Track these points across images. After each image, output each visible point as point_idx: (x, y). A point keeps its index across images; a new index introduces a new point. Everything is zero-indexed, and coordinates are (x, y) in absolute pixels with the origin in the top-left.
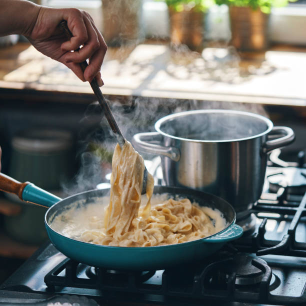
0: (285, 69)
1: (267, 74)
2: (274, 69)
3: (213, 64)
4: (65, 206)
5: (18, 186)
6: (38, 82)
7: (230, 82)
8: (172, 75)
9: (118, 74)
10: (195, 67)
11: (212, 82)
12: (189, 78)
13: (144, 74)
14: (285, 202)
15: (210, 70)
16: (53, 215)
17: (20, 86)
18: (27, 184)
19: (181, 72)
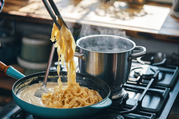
0: (151, 14)
1: (142, 16)
2: (146, 14)
3: (118, 10)
4: (26, 80)
5: (5, 67)
6: (34, 13)
7: (124, 19)
8: (97, 14)
9: (72, 11)
10: (109, 10)
11: (114, 19)
12: (105, 16)
13: (84, 12)
14: (141, 84)
15: (116, 12)
16: (19, 85)
17: (25, 15)
18: (10, 67)
19: (102, 12)
